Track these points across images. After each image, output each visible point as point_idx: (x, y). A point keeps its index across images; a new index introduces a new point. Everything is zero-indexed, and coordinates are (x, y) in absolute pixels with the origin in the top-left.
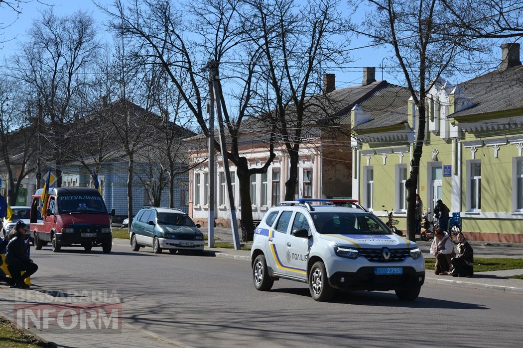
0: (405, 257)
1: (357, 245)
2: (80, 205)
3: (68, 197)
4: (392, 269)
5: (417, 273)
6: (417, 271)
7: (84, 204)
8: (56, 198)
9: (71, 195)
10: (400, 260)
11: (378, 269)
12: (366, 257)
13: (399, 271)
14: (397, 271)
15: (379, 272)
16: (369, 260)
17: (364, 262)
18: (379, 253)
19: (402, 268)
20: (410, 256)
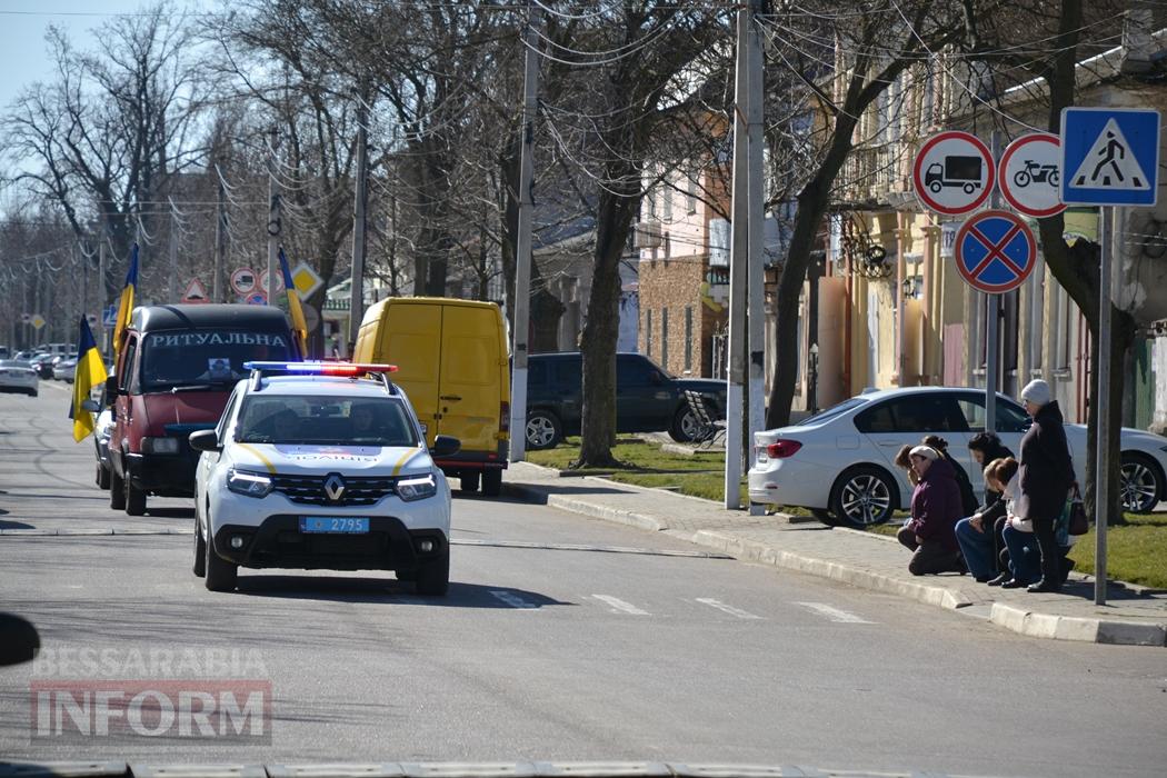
0: (381, 495)
1: (271, 467)
2: (212, 362)
3: (176, 338)
4: (344, 520)
5: (410, 531)
6: (409, 528)
7: (226, 361)
8: (140, 340)
9: (187, 332)
10: (369, 502)
11: (308, 519)
12: (287, 493)
13: (361, 527)
14: (356, 526)
15: (311, 527)
16: (293, 501)
17: (281, 505)
18: (319, 485)
19: (367, 520)
20: (395, 493)
